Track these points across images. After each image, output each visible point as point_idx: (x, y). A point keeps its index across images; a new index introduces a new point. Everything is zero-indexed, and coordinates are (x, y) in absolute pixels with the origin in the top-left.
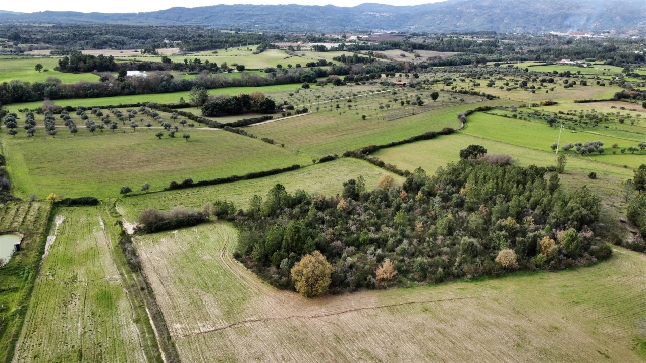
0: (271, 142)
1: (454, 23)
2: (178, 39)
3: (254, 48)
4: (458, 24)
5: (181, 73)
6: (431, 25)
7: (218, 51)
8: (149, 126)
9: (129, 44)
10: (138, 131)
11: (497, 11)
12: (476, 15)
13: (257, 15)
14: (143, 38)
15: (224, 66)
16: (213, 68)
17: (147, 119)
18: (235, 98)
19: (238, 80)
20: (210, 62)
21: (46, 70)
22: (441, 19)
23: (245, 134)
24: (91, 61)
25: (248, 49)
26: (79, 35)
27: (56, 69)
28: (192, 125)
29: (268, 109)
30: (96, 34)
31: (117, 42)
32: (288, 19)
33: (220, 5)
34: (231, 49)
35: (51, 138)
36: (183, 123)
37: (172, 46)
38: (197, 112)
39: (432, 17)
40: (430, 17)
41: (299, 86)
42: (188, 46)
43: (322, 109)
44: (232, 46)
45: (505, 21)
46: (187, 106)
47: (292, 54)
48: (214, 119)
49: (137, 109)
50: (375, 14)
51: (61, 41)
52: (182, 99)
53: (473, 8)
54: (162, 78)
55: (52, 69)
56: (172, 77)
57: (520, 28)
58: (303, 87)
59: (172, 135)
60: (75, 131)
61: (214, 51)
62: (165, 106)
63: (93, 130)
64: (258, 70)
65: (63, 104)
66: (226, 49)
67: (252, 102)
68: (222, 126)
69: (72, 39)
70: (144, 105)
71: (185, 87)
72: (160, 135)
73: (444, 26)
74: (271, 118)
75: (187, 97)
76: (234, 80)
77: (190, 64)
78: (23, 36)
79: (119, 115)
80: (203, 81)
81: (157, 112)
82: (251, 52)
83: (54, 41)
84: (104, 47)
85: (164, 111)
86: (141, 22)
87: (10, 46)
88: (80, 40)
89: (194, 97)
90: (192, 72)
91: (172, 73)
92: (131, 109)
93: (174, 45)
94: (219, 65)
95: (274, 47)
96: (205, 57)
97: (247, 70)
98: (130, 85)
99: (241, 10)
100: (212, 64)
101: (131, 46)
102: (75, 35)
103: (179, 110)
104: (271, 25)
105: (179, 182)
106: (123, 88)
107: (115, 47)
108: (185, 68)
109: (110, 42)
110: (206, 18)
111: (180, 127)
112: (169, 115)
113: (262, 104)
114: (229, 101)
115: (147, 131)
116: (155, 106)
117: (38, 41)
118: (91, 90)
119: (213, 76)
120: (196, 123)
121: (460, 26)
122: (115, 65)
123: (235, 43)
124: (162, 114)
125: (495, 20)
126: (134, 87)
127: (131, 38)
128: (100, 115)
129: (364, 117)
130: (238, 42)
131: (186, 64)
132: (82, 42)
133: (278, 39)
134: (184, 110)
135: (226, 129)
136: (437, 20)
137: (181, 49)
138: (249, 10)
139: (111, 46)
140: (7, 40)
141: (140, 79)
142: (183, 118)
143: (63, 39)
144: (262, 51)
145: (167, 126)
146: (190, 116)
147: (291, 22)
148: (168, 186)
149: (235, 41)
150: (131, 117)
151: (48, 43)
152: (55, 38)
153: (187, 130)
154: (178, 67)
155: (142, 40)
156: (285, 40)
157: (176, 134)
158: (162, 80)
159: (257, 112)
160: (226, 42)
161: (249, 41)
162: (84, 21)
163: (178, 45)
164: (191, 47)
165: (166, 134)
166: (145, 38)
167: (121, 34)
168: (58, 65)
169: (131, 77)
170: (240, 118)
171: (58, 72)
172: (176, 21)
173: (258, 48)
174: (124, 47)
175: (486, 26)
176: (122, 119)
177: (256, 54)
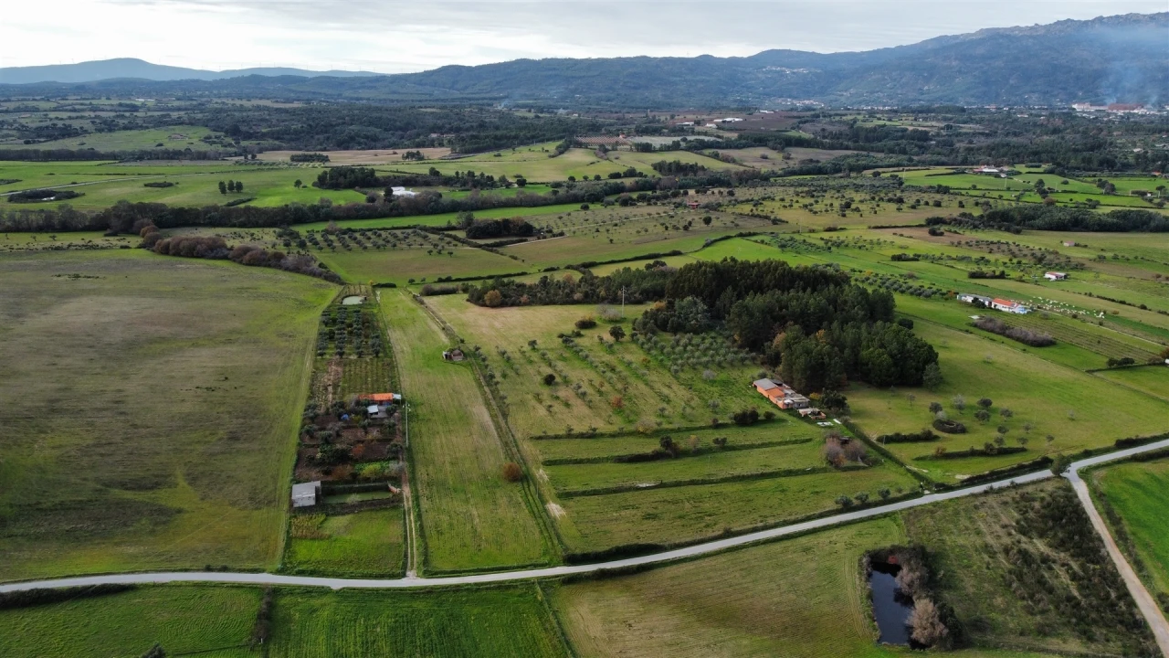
0: (515, 258)
1: (919, 86)
2: (450, 130)
3: (552, 147)
4: (926, 88)
5: (451, 189)
6: (877, 89)
7: (502, 152)
8: (421, 245)
9: (384, 139)
10: (413, 249)
11: (999, 63)
12: (960, 72)
13: (580, 78)
14: (401, 129)
15: (503, 180)
16: (488, 182)
17: (420, 240)
18: (497, 222)
19: (512, 199)
20: (486, 175)
21: (305, 187)
22: (895, 80)
23: (498, 253)
24: (353, 176)
25: (543, 149)
26: (316, 127)
27: (314, 185)
28: (456, 245)
29: (526, 231)
30: (338, 125)
31: (366, 137)
32: (629, 84)
33: (522, 60)
34: (522, 148)
35: (348, 253)
36: (449, 243)
37: (441, 145)
38: (461, 234)
39: (880, 76)
40: (877, 76)
41: (578, 206)
42: (464, 145)
43: (578, 233)
44: (523, 143)
45: (1011, 82)
46: (454, 228)
47: (601, 157)
48: (474, 241)
49: (410, 231)
50: (782, 71)
51: (293, 136)
52: (449, 222)
53: (956, 59)
54: (431, 198)
55: (310, 185)
56: (440, 196)
57: (1036, 95)
58: (582, 208)
59: (439, 252)
60: (365, 248)
61: (496, 153)
62: (433, 228)
63: (378, 247)
64: (544, 183)
65: (344, 225)
66: (514, 149)
67: (511, 226)
68: (480, 246)
69: (308, 133)
70: (414, 227)
71: (454, 207)
72: (430, 252)
73: (899, 92)
74: (525, 241)
75: (453, 219)
76: (508, 199)
77: (463, 177)
78: (244, 128)
79: (395, 236)
80: (473, 202)
81: (428, 234)
82: (547, 154)
83: (285, 136)
84: (351, 145)
85: (433, 233)
86: (394, 93)
87: (230, 145)
88: (317, 134)
89: (460, 220)
90: (463, 188)
91: (442, 190)
92: (404, 231)
93: (445, 142)
94: (496, 178)
95: (579, 145)
96: (483, 164)
97: (530, 184)
98: (398, 205)
99: (555, 69)
100: (488, 177)
101: (386, 142)
102: (310, 126)
103: (446, 233)
104: (600, 94)
105: (444, 277)
106: (391, 209)
107: (366, 144)
108: (456, 183)
109: (358, 136)
110: (498, 83)
111: (446, 247)
112: (437, 237)
113: (521, 228)
114: (490, 224)
115: (419, 249)
116: (425, 229)
117: (264, 136)
118: (362, 212)
119: (485, 193)
120: (460, 244)
121: (929, 92)
122: (377, 180)
123: (529, 139)
124: (431, 236)
125: (993, 79)
126: (402, 209)
127: (386, 130)
128: (380, 235)
129: (611, 241)
130: (533, 137)
131: (457, 177)
132: (321, 137)
133: (592, 130)
134: (450, 233)
135: (484, 249)
136: (889, 81)
137: (453, 150)
138: (568, 69)
139: (359, 144)
140: (223, 134)
141: (408, 200)
142: (448, 239)
143: (296, 132)
144: (561, 153)
145: (436, 246)
146: (455, 238)
147: (635, 88)
148: (436, 280)
149: (529, 135)
150: (406, 238)
151: (277, 139)
152: (287, 132)
153: (452, 248)
154: (448, 182)
155: (400, 133)
156: (603, 131)
157: (442, 252)
158: (431, 201)
159: (516, 235)
160: (516, 137)
161: (548, 135)
162: (309, 92)
163: (450, 142)
164: (467, 147)
165: (435, 251)
166: (404, 129)
167: (371, 123)
168: (316, 180)
169: (398, 197)
170: (498, 240)
171: (317, 188)
172: (450, 88)
173: (558, 148)
174: (378, 145)
175: (975, 91)
176: (399, 240)
177: (553, 157)
